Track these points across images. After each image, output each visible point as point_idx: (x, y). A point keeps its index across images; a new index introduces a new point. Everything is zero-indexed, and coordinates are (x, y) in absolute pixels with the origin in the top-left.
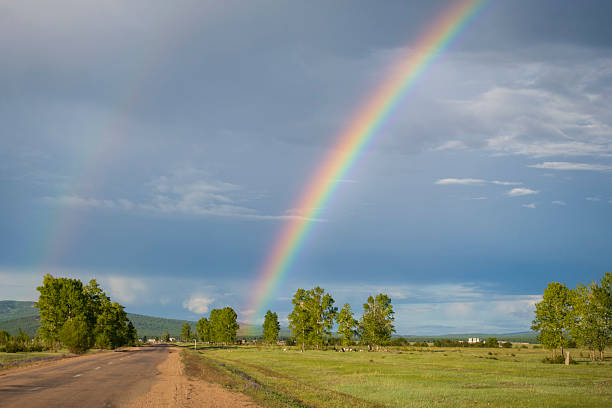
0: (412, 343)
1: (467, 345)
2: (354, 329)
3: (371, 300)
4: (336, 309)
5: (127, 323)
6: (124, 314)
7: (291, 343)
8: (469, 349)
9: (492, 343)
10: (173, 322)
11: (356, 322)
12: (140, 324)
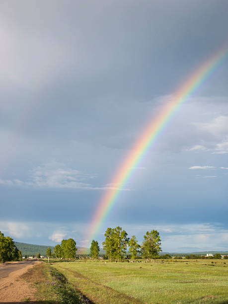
0: (173, 257)
1: (204, 258)
2: (138, 250)
3: (147, 233)
4: (129, 239)
5: (15, 248)
6: (12, 243)
7: (106, 258)
8: (204, 260)
9: (218, 256)
10: (43, 247)
11: (139, 246)
12: (25, 248)
